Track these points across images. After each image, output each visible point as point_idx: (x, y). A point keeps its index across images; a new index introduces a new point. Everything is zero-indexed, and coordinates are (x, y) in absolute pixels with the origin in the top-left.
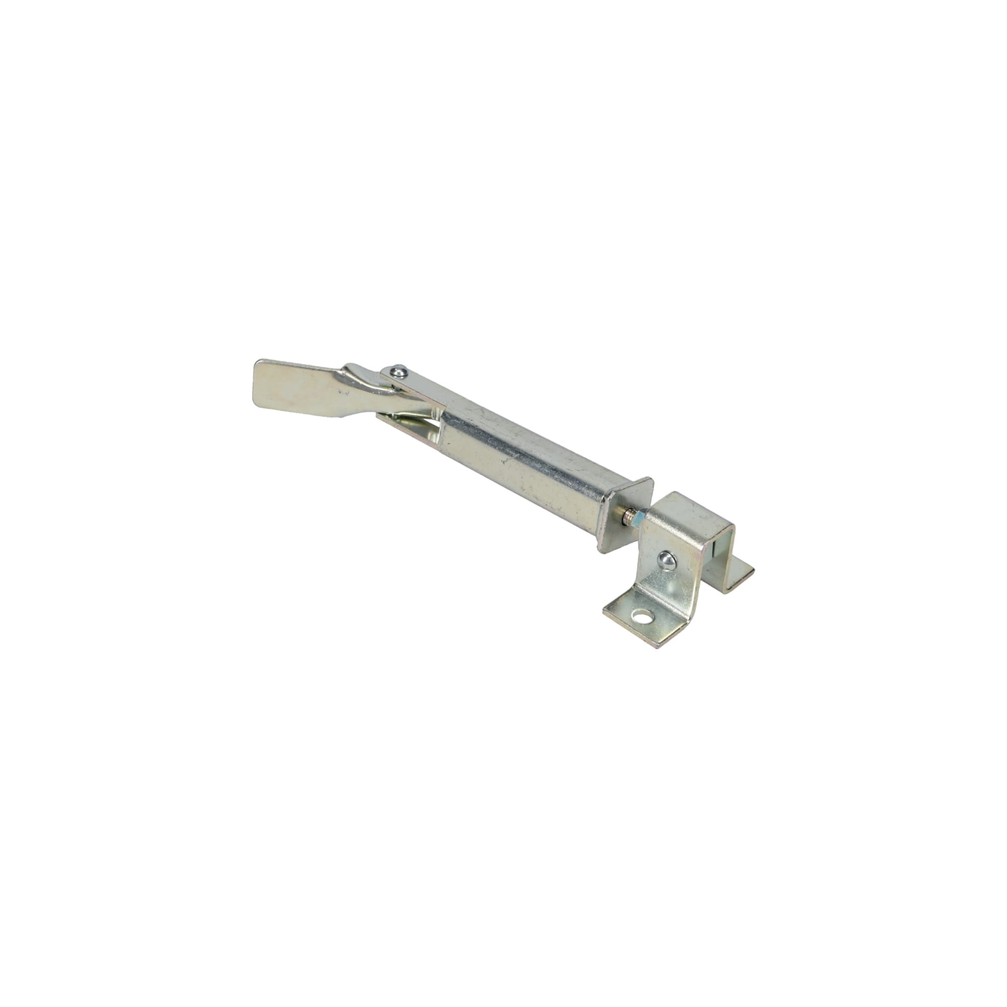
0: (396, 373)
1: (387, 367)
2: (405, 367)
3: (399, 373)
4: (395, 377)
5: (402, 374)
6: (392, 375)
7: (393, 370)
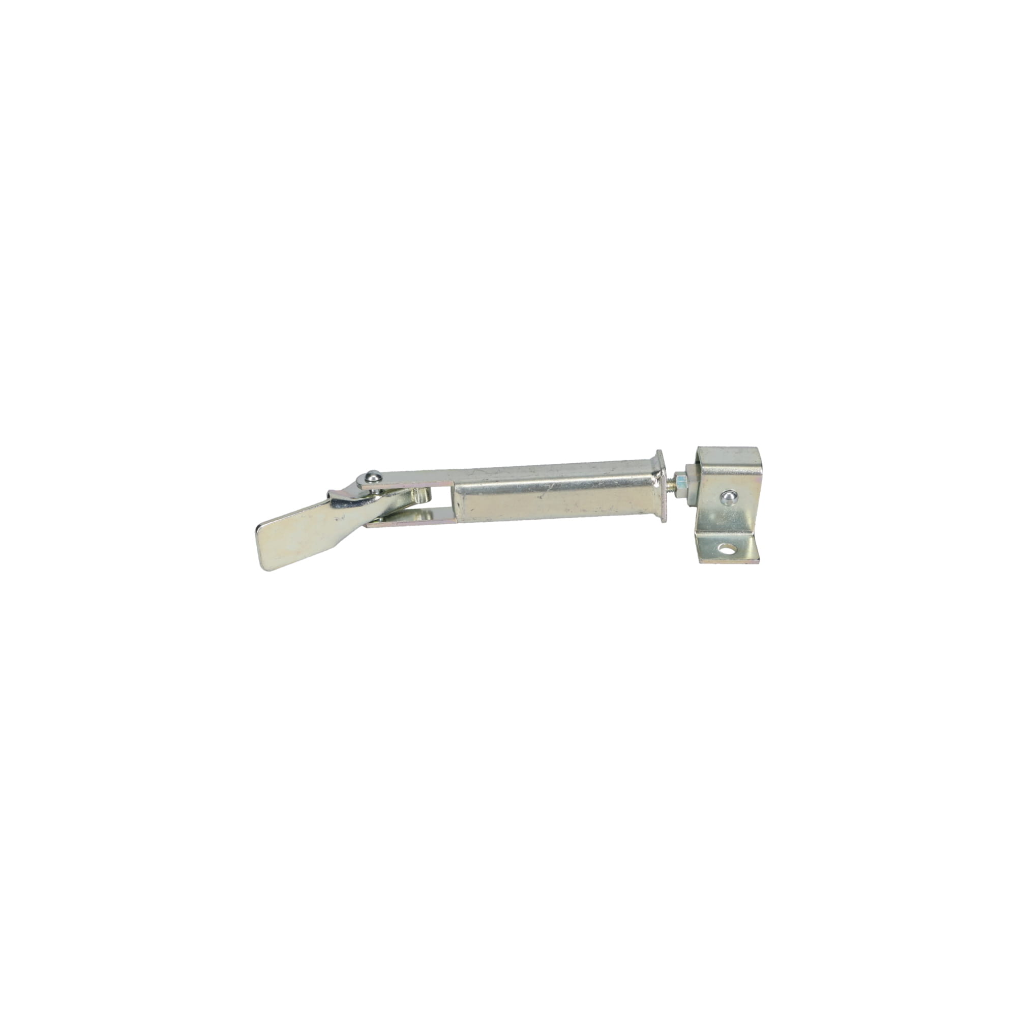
0: (370, 479)
1: (363, 475)
2: (378, 472)
3: (374, 478)
4: (370, 483)
5: (377, 479)
6: (367, 481)
7: (368, 475)
